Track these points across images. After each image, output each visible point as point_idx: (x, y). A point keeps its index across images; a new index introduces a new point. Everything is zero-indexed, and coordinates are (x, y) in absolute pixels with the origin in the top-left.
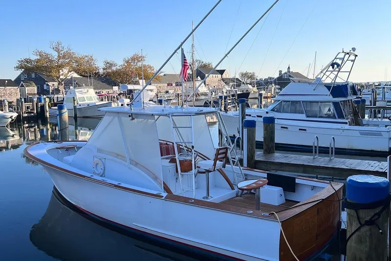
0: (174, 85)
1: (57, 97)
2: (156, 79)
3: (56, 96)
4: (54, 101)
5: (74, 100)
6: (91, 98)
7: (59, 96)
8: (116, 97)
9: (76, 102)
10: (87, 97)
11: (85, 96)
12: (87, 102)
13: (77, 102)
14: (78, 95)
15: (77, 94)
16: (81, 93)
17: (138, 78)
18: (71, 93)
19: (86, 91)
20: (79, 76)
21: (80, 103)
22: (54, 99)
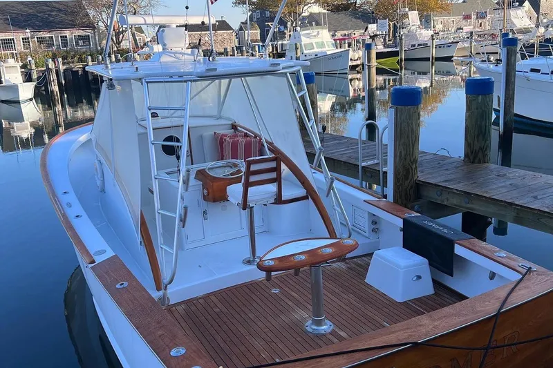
0: (474, 17)
1: (282, 44)
2: (442, 8)
3: (280, 42)
4: (277, 50)
5: (297, 48)
6: (322, 45)
7: (284, 42)
8: (360, 41)
9: (299, 50)
10: (317, 43)
11: (314, 41)
12: (316, 50)
13: (302, 50)
14: (305, 40)
15: (303, 38)
16: (308, 36)
17: (407, 9)
18: (295, 38)
19: (316, 34)
20: (325, 11)
21: (305, 52)
22: (277, 48)
